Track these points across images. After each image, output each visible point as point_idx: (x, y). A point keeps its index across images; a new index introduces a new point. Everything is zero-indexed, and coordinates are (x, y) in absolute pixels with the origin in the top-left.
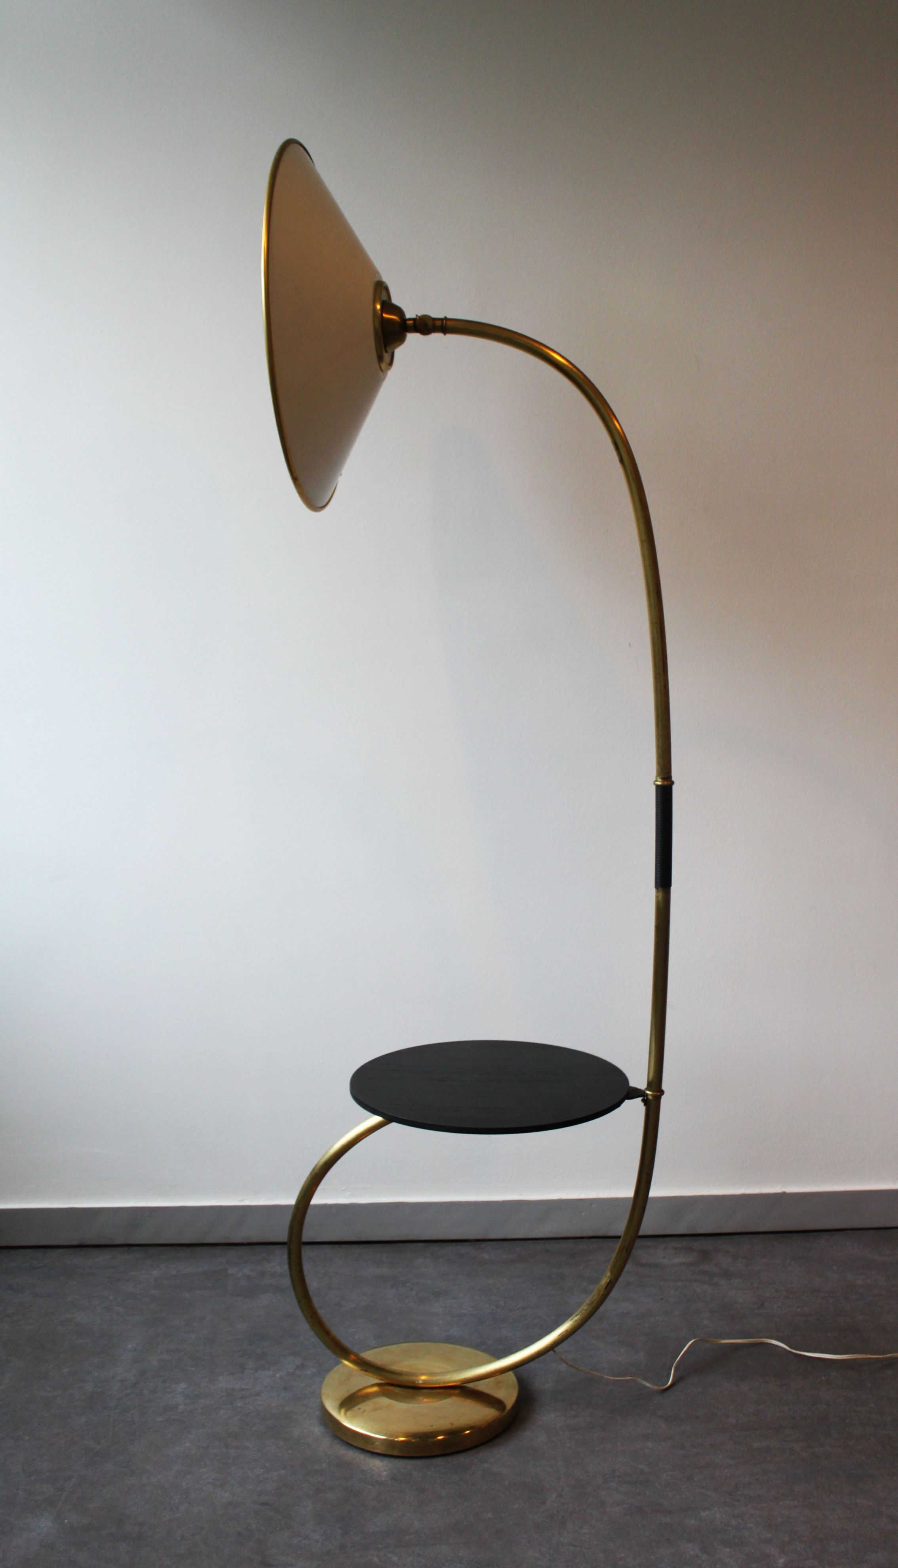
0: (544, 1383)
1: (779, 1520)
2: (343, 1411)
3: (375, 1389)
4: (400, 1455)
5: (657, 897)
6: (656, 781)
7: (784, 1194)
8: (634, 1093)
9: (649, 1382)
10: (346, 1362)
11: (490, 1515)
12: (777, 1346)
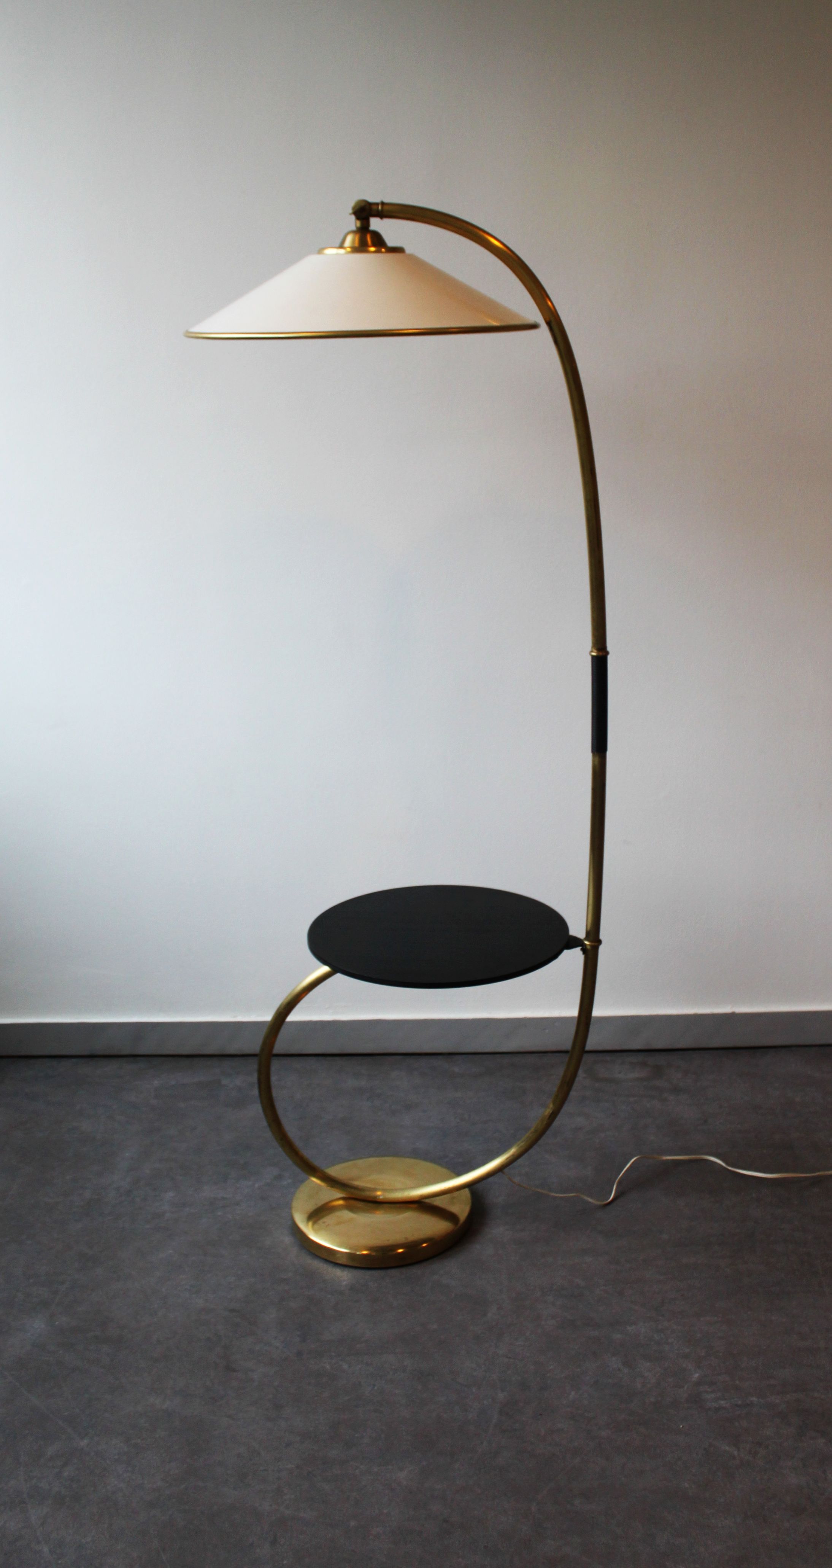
0: (497, 1197)
1: (699, 1335)
2: (310, 1224)
3: (341, 1202)
4: (359, 1266)
5: (593, 761)
6: (592, 651)
7: (733, 1015)
8: (573, 943)
9: (592, 1197)
10: (314, 1179)
11: (435, 1326)
12: (715, 1163)
